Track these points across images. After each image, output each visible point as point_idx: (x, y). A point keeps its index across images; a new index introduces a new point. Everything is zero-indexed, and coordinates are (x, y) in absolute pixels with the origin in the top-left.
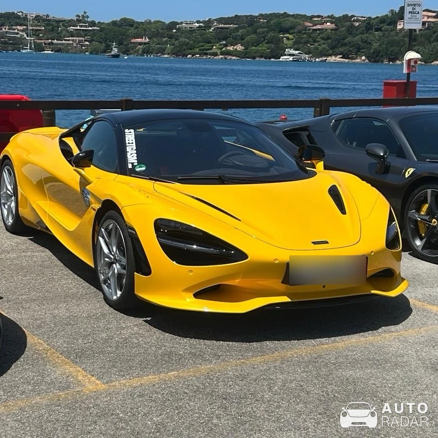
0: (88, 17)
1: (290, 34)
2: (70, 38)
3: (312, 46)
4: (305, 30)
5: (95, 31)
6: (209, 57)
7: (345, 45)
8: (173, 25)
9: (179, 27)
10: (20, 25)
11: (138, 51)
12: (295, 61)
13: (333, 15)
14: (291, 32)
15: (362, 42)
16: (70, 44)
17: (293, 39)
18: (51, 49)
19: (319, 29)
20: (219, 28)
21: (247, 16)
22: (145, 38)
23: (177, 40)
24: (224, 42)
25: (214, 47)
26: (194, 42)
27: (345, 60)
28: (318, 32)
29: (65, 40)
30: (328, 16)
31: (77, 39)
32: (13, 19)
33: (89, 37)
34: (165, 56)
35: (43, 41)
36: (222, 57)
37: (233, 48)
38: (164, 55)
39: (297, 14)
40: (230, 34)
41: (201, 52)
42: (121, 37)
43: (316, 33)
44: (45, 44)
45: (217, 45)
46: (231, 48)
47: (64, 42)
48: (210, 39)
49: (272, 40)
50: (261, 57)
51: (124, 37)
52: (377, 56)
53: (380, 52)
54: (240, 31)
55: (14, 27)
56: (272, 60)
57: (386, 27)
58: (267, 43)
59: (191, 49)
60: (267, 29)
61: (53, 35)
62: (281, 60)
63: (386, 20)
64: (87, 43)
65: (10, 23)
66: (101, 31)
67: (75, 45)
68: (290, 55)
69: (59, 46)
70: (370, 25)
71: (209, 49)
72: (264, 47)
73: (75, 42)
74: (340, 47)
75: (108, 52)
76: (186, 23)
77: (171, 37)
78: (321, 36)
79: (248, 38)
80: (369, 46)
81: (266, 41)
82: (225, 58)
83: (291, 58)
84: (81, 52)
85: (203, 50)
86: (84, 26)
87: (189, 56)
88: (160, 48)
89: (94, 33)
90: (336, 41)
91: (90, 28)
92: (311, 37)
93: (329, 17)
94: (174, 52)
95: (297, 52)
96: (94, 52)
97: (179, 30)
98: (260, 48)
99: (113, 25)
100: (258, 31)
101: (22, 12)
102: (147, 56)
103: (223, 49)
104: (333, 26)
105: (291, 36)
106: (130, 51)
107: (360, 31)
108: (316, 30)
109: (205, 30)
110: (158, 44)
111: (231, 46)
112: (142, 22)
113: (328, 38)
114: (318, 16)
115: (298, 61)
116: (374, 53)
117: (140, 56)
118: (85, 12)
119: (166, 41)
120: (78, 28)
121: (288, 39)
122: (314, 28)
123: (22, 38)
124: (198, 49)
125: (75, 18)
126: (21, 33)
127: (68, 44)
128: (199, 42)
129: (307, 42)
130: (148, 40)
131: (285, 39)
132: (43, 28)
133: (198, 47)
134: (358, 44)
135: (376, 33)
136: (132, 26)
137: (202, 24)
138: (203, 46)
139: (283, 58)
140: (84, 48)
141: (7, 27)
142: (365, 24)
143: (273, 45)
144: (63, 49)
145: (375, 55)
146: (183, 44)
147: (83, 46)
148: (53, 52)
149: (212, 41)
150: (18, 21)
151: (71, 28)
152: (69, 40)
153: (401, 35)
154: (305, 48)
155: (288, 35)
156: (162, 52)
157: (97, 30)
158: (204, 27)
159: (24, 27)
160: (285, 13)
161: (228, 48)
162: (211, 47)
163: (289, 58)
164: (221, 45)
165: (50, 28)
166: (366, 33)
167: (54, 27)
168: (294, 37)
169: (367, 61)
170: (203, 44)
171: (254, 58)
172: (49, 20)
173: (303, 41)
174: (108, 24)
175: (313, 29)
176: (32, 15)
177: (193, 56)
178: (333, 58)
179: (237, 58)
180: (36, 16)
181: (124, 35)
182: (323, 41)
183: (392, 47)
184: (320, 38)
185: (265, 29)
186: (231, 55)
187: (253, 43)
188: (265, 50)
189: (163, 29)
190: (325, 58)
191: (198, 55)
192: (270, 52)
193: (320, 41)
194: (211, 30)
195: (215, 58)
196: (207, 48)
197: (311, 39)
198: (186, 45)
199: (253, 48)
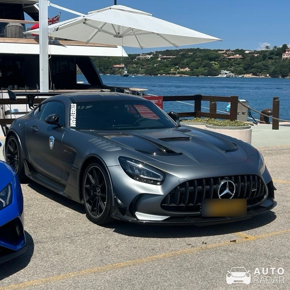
3: (231, 68)
6: (171, 75)
7: (254, 67)
9: (138, 57)
12: (228, 77)
14: (216, 60)
15: (263, 66)
17: (218, 64)
19: (233, 58)
20: (164, 58)
22: (122, 64)
23: (143, 66)
24: (177, 67)
25: (172, 70)
26: (159, 67)
27: (255, 76)
28: (233, 60)
30: (227, 50)
36: (179, 75)
37: (184, 70)
42: (108, 64)
45: (174, 68)
46: (182, 70)
49: (207, 65)
50: (202, 75)
51: (111, 64)
52: (276, 74)
53: (276, 72)
54: (185, 60)
57: (275, 57)
58: (203, 67)
59: (158, 71)
60: (201, 59)
62: (219, 76)
63: (274, 53)
68: (224, 74)
70: (265, 55)
71: (169, 71)
72: (202, 69)
74: (251, 69)
76: (142, 55)
77: (137, 63)
78: (236, 62)
79: (191, 64)
80: (268, 68)
82: (181, 76)
85: (166, 71)
87: (159, 75)
88: (135, 70)
90: (247, 65)
92: (229, 63)
94: (148, 72)
95: (228, 72)
97: (139, 59)
98: (200, 70)
103: (178, 71)
104: (241, 56)
105: (216, 63)
107: (260, 59)
108: (231, 59)
109: (156, 59)
110: (133, 68)
111: (182, 68)
113: (240, 64)
116: (273, 72)
119: (136, 67)
121: (215, 64)
122: (229, 57)
128: (162, 67)
129: (228, 66)
131: (213, 64)
133: (162, 70)
134: (261, 67)
135: (270, 60)
137: (152, 56)
138: (164, 69)
142: (262, 55)
143: (208, 68)
145: (274, 74)
149: (169, 66)
153: (287, 61)
155: (214, 62)
156: (137, 72)
158: (154, 57)
160: (198, 48)
161: (180, 70)
163: (224, 76)
164: (175, 68)
166: (264, 61)
169: (270, 77)
170: (165, 68)
171: (198, 76)
173: (225, 65)
175: (228, 59)
177: (161, 75)
178: (248, 75)
179: (188, 76)
182: (238, 66)
183: (283, 68)
184: (235, 64)
185: (199, 59)
186: (184, 74)
187: (195, 67)
188: (204, 71)
189: (128, 59)
190: (243, 75)
191: (165, 75)
192: (207, 72)
193: (235, 66)
194: (159, 59)
195: (175, 76)
196: (168, 70)
197: (229, 64)
198: (155, 69)
199: (196, 70)
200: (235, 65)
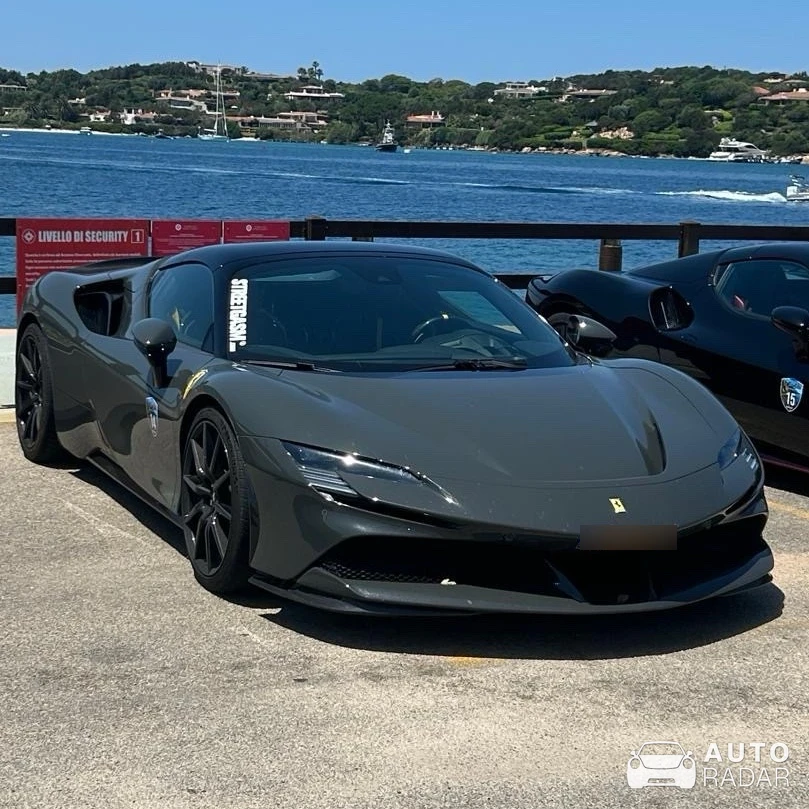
0: (320, 73)
1: (726, 109)
2: (292, 113)
3: (770, 133)
4: (756, 101)
5: (337, 100)
6: (565, 151)
8: (486, 89)
9: (499, 93)
10: (195, 88)
11: (423, 139)
12: (740, 161)
13: (804, 74)
14: (727, 105)
16: (290, 124)
17: (731, 119)
18: (254, 134)
19: (783, 101)
20: (578, 96)
21: (630, 74)
22: (436, 114)
23: (498, 117)
24: (594, 124)
25: (575, 133)
26: (534, 123)
28: (781, 105)
29: (281, 117)
30: (796, 74)
31: (304, 114)
32: (181, 76)
33: (325, 112)
34: (476, 148)
35: (239, 118)
36: (592, 151)
37: (612, 135)
38: (473, 146)
39: (732, 70)
40: (606, 108)
41: (549, 141)
42: (388, 112)
43: (778, 108)
44: (243, 124)
45: (581, 128)
46: (607, 135)
47: (278, 120)
48: (566, 118)
49: (690, 121)
50: (669, 152)
51: (397, 111)
54: (626, 102)
55: (183, 92)
56: (691, 158)
58: (680, 126)
59: (529, 137)
60: (678, 99)
61: (256, 108)
62: (711, 158)
64: (322, 122)
65: (175, 83)
66: (346, 99)
67: (299, 126)
68: (729, 150)
69: (269, 128)
71: (564, 137)
72: (673, 134)
73: (300, 121)
75: (363, 140)
76: (513, 87)
77: (485, 112)
78: (789, 113)
79: (641, 117)
81: (677, 122)
82: (598, 154)
83: (732, 157)
84: (312, 140)
85: (553, 138)
86: (316, 91)
87: (525, 149)
88: (466, 133)
89: (335, 104)
91: (327, 95)
92: (767, 116)
93: (796, 77)
94: (496, 140)
95: (744, 144)
96: (338, 139)
97: (498, 98)
98: (666, 136)
99: (370, 90)
100: (661, 103)
101: (196, 63)
102: (441, 148)
103: (593, 137)
105: (727, 114)
106: (406, 139)
108: (777, 102)
109: (550, 99)
110: (463, 125)
111: (608, 130)
112: (425, 84)
113: (802, 119)
114: (775, 76)
115: (746, 161)
117: (429, 148)
118: (316, 64)
119: (477, 120)
120: (305, 94)
121: (721, 118)
122: (774, 97)
123: (198, 112)
124: (542, 136)
125: (296, 76)
126: (196, 103)
127: (285, 124)
128: (545, 122)
129: (760, 126)
130: (440, 117)
131: (715, 118)
132: (238, 94)
133: (542, 133)
136: (405, 90)
137: (543, 89)
138: (551, 130)
139: (715, 156)
140: (316, 131)
141: (171, 92)
143: (692, 130)
144: (278, 134)
146: (515, 127)
147: (314, 128)
148: (259, 139)
149: (570, 120)
150: (190, 80)
151: (291, 93)
152: (288, 117)
154: (757, 136)
155: (720, 111)
156: (471, 140)
157: (340, 97)
158: (549, 94)
159: (203, 92)
160: (708, 67)
161: (602, 135)
162: (567, 133)
163: (727, 157)
164: (587, 128)
165: (251, 93)
167: (258, 93)
168: (734, 115)
170: (553, 126)
171: (655, 154)
172: (248, 79)
173: (751, 123)
174: (359, 87)
175: (772, 101)
176: (214, 69)
177: (533, 148)
179: (621, 154)
180: (225, 71)
181: (395, 108)
182: (793, 125)
184: (787, 117)
185: (674, 100)
186: (609, 148)
187: (652, 126)
188: (677, 140)
189: (468, 97)
190: (800, 157)
191: (544, 148)
192: (686, 143)
193: (785, 124)
194: (563, 99)
195: (577, 153)
196: (561, 134)
197: (768, 119)
198: (520, 129)
199: (653, 135)
200: (786, 121)
